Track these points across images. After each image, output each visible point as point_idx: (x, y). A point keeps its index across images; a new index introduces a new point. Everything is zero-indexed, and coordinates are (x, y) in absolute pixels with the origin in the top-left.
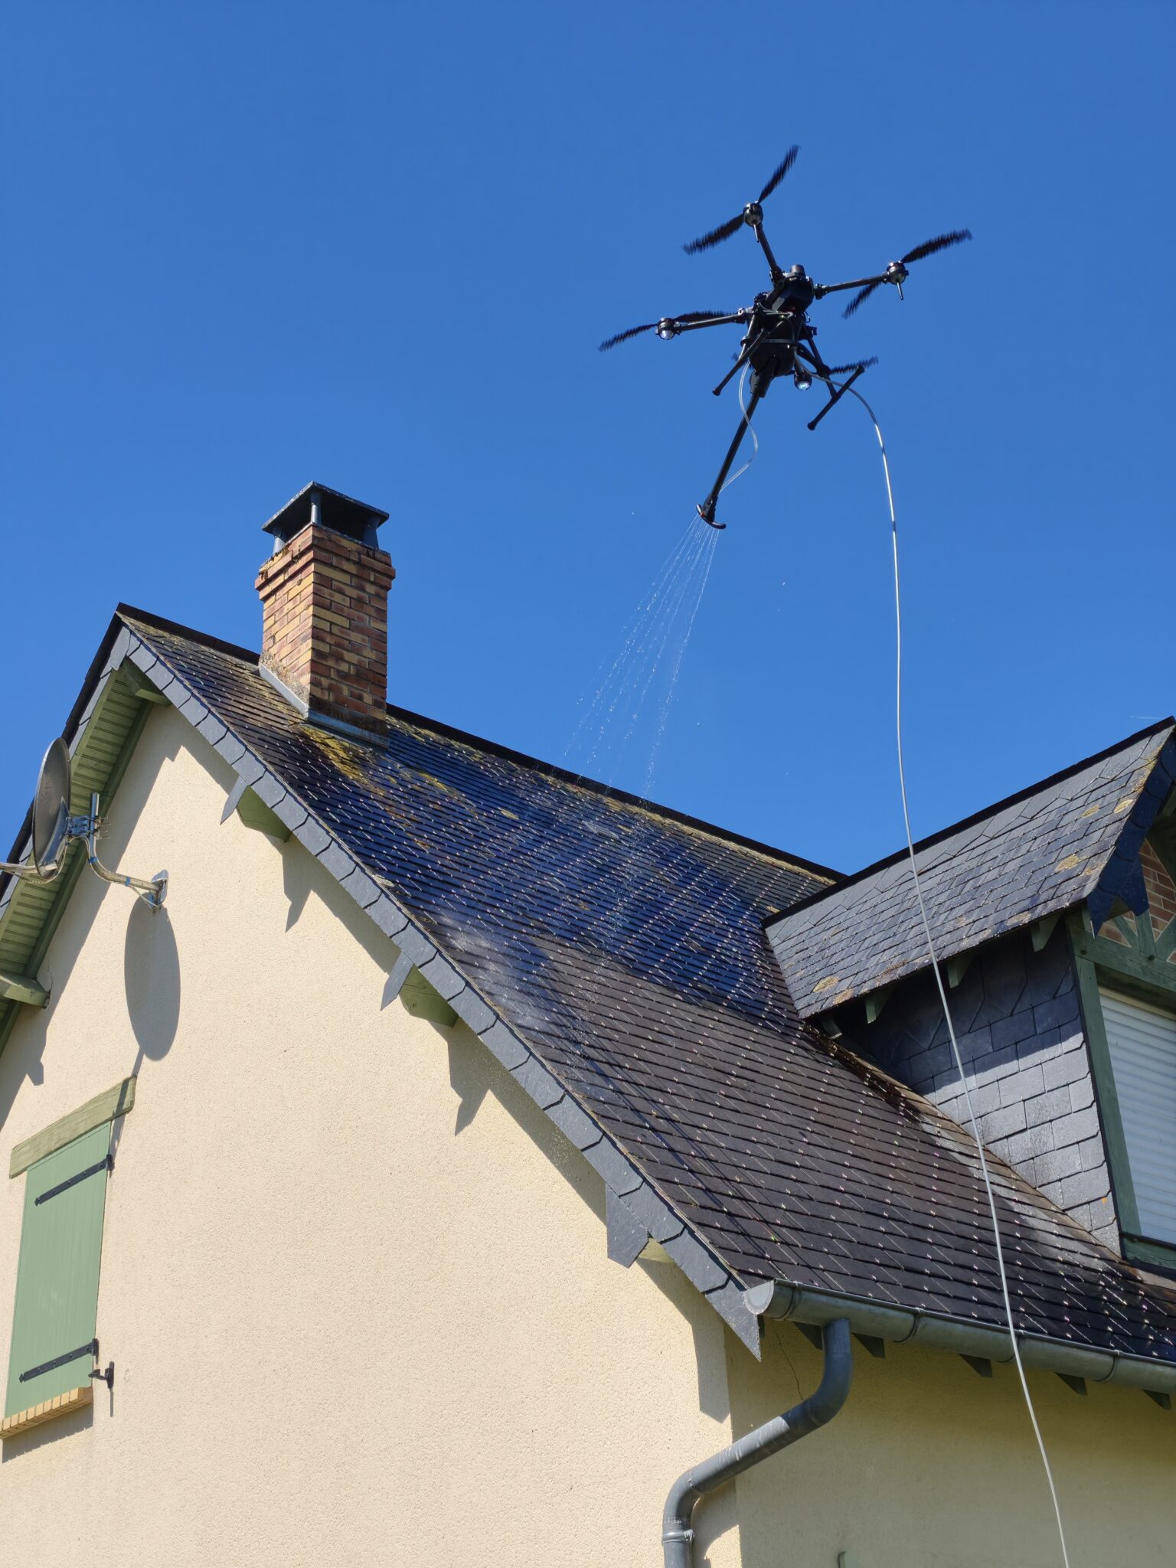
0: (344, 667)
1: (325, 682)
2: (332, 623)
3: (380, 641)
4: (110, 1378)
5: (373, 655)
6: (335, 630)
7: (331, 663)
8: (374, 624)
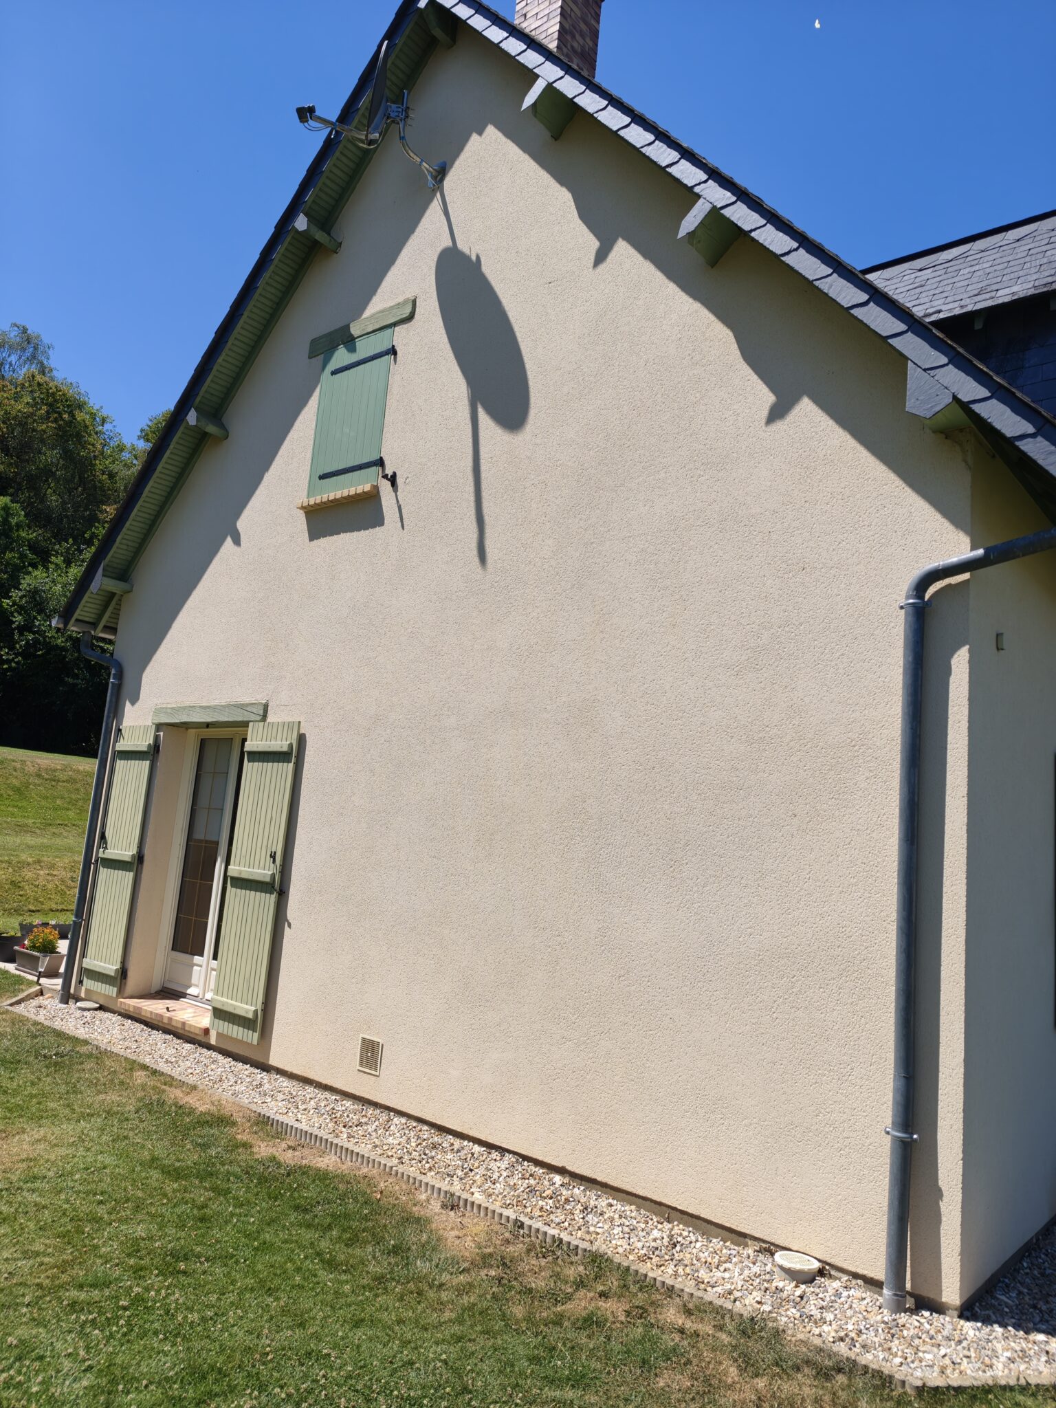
0: (575, 45)
1: (565, 50)
2: (572, 10)
3: (595, 35)
4: (393, 480)
5: (591, 44)
6: (573, 14)
7: (569, 38)
8: (593, 22)
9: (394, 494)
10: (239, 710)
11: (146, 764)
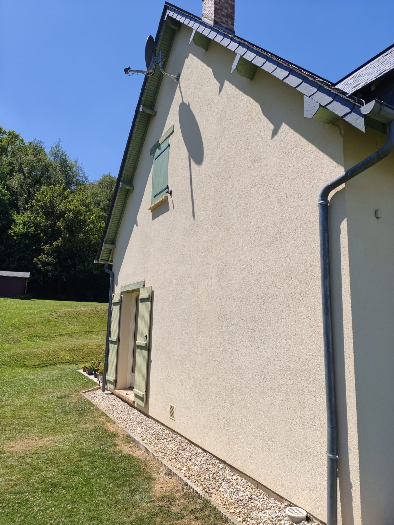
0: (223, 13)
1: (218, 16)
3: (233, 7)
4: (171, 193)
5: (231, 11)
7: (220, 11)
8: (231, 2)
9: (171, 198)
10: (138, 284)
11: (119, 307)
